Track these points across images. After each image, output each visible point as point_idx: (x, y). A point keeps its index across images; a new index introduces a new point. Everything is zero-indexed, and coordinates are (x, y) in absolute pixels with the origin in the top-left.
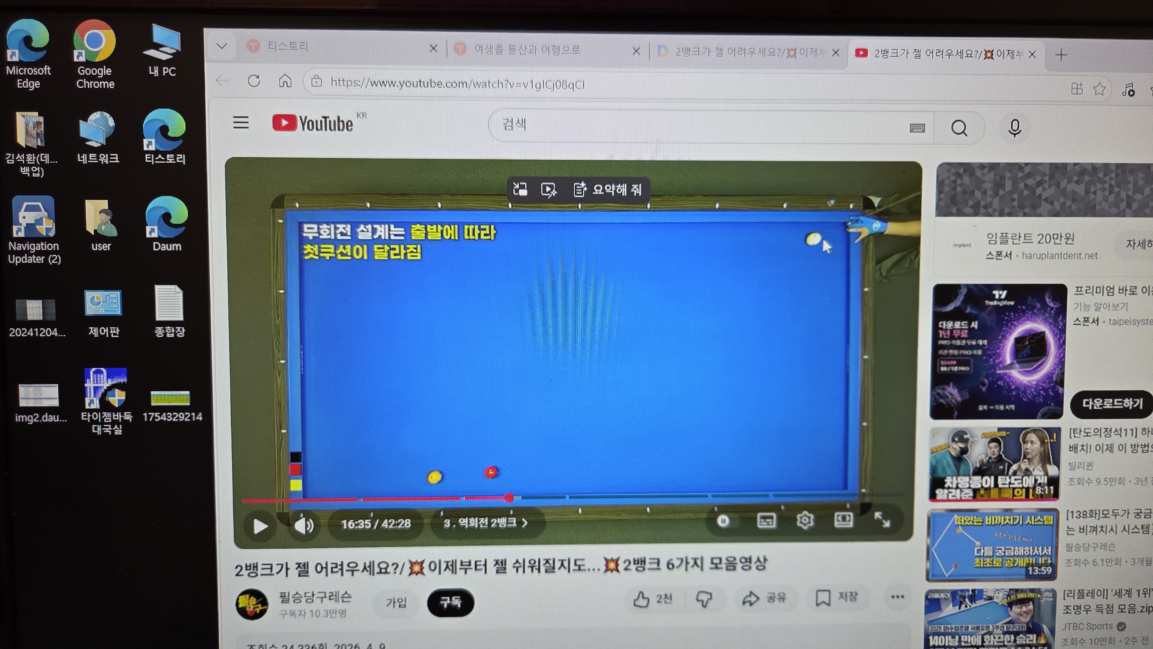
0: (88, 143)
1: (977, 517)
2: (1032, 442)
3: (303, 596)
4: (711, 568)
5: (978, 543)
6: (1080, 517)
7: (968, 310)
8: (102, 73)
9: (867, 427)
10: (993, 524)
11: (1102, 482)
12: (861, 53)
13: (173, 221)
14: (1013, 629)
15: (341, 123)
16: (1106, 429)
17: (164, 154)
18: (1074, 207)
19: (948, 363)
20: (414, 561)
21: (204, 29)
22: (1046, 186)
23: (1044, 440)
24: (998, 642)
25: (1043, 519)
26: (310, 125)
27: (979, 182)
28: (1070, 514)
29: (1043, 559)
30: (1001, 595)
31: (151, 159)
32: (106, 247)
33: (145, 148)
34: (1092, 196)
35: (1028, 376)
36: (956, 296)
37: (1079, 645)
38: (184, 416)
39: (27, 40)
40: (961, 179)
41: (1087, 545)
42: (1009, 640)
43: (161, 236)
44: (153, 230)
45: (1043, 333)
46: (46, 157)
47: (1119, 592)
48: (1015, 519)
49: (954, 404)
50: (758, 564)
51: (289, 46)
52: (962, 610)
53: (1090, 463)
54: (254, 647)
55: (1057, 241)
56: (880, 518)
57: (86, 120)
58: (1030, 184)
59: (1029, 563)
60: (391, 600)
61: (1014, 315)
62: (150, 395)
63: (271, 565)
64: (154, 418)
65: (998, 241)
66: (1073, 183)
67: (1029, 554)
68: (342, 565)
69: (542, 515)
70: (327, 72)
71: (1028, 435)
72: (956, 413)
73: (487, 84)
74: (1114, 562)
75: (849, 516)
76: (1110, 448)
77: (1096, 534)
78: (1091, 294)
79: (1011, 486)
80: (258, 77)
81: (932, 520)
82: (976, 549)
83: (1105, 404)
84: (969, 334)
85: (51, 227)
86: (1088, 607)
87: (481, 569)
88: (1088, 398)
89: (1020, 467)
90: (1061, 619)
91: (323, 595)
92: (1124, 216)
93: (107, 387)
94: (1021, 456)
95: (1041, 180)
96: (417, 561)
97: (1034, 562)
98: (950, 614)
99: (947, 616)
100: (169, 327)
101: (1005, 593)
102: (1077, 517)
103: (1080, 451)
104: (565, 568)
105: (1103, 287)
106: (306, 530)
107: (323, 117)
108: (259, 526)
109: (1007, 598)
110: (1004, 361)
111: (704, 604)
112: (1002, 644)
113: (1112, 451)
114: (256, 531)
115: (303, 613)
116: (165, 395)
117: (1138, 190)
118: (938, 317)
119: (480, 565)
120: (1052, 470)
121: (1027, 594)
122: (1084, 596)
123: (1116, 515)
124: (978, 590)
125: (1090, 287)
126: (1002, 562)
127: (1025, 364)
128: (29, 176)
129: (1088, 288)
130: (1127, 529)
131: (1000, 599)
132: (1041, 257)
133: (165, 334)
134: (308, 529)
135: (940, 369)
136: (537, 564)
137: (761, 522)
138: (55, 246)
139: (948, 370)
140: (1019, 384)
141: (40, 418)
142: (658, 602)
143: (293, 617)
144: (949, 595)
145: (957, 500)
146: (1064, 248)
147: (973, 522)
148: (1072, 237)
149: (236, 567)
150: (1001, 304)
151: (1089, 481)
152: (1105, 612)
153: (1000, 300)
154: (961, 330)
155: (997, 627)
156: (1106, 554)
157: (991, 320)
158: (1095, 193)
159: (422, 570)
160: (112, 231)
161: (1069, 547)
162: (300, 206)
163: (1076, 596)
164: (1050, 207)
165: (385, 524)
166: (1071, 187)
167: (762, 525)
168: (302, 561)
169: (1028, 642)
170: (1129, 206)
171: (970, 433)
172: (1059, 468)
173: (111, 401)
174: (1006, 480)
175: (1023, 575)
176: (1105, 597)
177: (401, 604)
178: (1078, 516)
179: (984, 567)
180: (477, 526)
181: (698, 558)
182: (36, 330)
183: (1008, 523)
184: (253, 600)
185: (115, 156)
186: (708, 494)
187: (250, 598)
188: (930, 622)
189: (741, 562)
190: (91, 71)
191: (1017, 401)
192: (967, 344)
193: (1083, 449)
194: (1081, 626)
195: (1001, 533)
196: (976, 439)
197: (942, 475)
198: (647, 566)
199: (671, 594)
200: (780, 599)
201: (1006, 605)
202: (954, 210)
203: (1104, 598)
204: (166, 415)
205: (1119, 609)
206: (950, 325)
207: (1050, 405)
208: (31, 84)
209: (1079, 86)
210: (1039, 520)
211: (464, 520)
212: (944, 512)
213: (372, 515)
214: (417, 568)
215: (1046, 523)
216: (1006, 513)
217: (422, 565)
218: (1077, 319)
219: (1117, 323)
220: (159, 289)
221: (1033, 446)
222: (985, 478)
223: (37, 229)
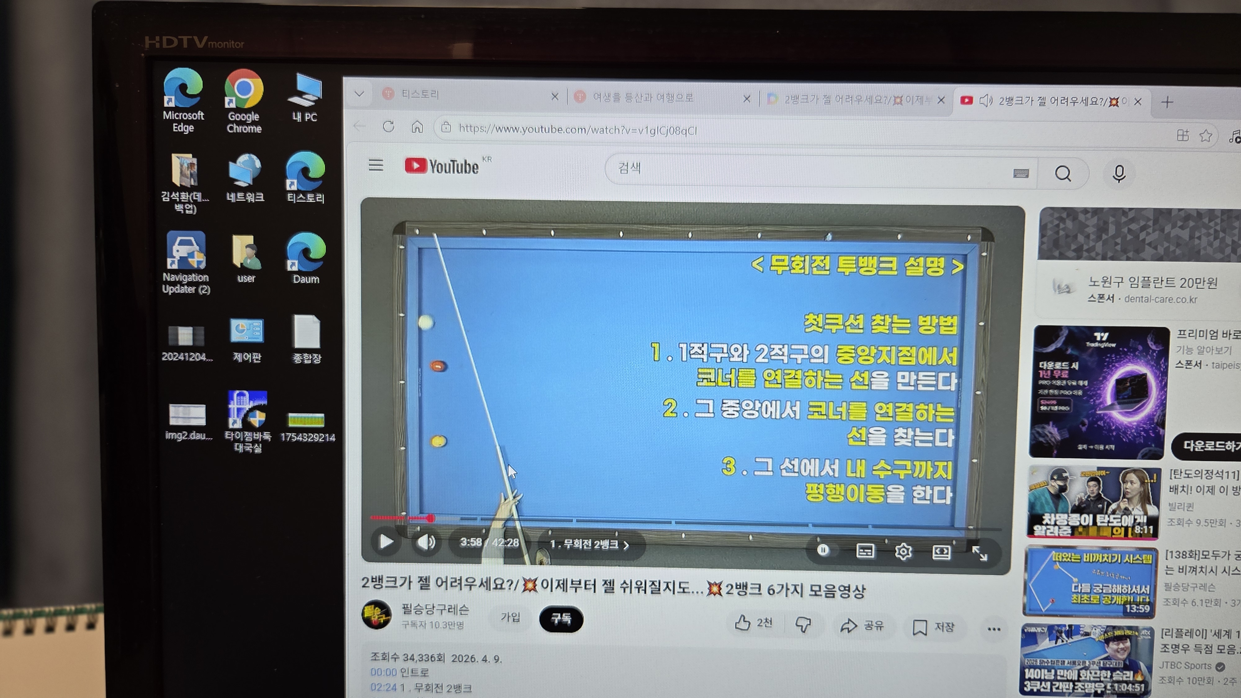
0: (236, 183)
1: (1075, 554)
2: (1132, 482)
3: (424, 608)
4: (810, 595)
5: (1075, 580)
6: (1180, 557)
7: (1069, 351)
8: (250, 120)
9: (978, 463)
10: (1091, 561)
11: (1203, 523)
12: (967, 100)
13: (312, 256)
14: (1109, 664)
15: (468, 166)
16: (1208, 471)
17: (305, 193)
18: (1178, 252)
19: (1048, 403)
20: (528, 579)
22: (1150, 230)
23: (1144, 480)
24: (1094, 677)
25: (1142, 558)
26: (439, 167)
27: (1082, 227)
28: (1169, 554)
29: (1142, 597)
30: (1098, 631)
31: (293, 198)
32: (251, 279)
33: (288, 188)
34: (1197, 241)
35: (1129, 417)
36: (1057, 337)
37: (1177, 683)
38: (318, 438)
39: (183, 87)
40: (1064, 223)
41: (1187, 585)
43: (301, 269)
44: (293, 264)
45: (1145, 375)
46: (198, 195)
47: (1218, 633)
48: (1113, 557)
49: (1053, 442)
50: (857, 592)
51: (421, 93)
52: (1058, 644)
53: (1190, 504)
54: (377, 654)
57: (235, 162)
58: (1133, 229)
59: (1127, 600)
60: (505, 614)
61: (1115, 357)
63: (395, 578)
64: (291, 438)
66: (1177, 228)
67: (1127, 593)
68: (460, 580)
69: (643, 538)
70: (455, 119)
71: (1128, 475)
72: (1055, 452)
73: (605, 130)
74: (1213, 603)
75: (947, 549)
76: (1211, 490)
77: (1196, 574)
78: (1194, 338)
79: (1110, 524)
80: (392, 123)
81: (1030, 556)
82: (1073, 585)
83: (1207, 445)
84: (1069, 374)
85: (201, 259)
86: (1187, 646)
87: (591, 588)
88: (1190, 440)
89: (1119, 506)
90: (1159, 657)
91: (442, 608)
92: (1229, 261)
93: (249, 409)
94: (1120, 495)
95: (1145, 225)
96: (530, 579)
97: (1132, 600)
98: (1046, 648)
99: (1043, 650)
100: (306, 354)
101: (1102, 630)
102: (1176, 557)
103: (1181, 492)
104: (670, 590)
105: (1207, 331)
106: (429, 547)
107: (451, 161)
108: (385, 541)
109: (1104, 635)
110: (1105, 401)
111: (803, 630)
112: (1098, 679)
113: (1213, 493)
114: (382, 546)
115: (423, 624)
116: (301, 417)
118: (1038, 357)
119: (590, 585)
120: (1152, 510)
121: (1124, 632)
122: (1182, 636)
123: (1216, 557)
124: (1075, 625)
125: (1193, 331)
126: (1100, 599)
127: (1126, 405)
128: (183, 212)
129: (1191, 332)
130: (1227, 570)
131: (1097, 635)
133: (303, 360)
134: (430, 545)
135: (1040, 408)
136: (643, 585)
137: (860, 552)
138: (205, 278)
139: (1048, 409)
140: (1120, 424)
141: (188, 436)
142: (759, 625)
143: (414, 628)
144: (1046, 629)
145: (1055, 537)
147: (1071, 559)
149: (363, 579)
150: (1103, 346)
151: (1189, 522)
152: (1203, 652)
153: (1101, 342)
154: (1061, 370)
155: (1094, 663)
156: (1206, 595)
157: (1091, 362)
158: (1199, 238)
159: (535, 587)
160: (255, 264)
161: (1168, 587)
162: (419, 233)
163: (1174, 635)
164: (1155, 251)
166: (1176, 232)
167: (860, 555)
168: (424, 575)
169: (1125, 679)
170: (1234, 251)
171: (1069, 472)
172: (1158, 507)
173: (252, 422)
175: (1119, 612)
176: (1204, 637)
177: (515, 618)
178: (1178, 557)
179: (1081, 603)
181: (798, 585)
182: (187, 354)
183: (1106, 561)
184: (378, 611)
185: (261, 196)
186: (809, 523)
187: (375, 608)
188: (1026, 656)
189: (840, 590)
190: (240, 117)
191: (1117, 441)
192: (1067, 384)
193: (1183, 490)
194: (1179, 664)
195: (1099, 571)
196: (1075, 477)
197: (1040, 512)
198: (749, 591)
199: (771, 619)
200: (877, 627)
201: (1103, 641)
202: (1057, 253)
203: (1202, 638)
204: (302, 435)
205: (1218, 649)
206: (1050, 365)
207: (1150, 446)
208: (186, 128)
209: (1185, 133)
210: (1138, 559)
212: (1041, 548)
214: (530, 585)
215: (1144, 562)
216: (1104, 551)
217: (535, 582)
218: (1180, 362)
219: (1219, 366)
220: (298, 318)
221: (1133, 485)
222: (1084, 516)
223: (188, 262)
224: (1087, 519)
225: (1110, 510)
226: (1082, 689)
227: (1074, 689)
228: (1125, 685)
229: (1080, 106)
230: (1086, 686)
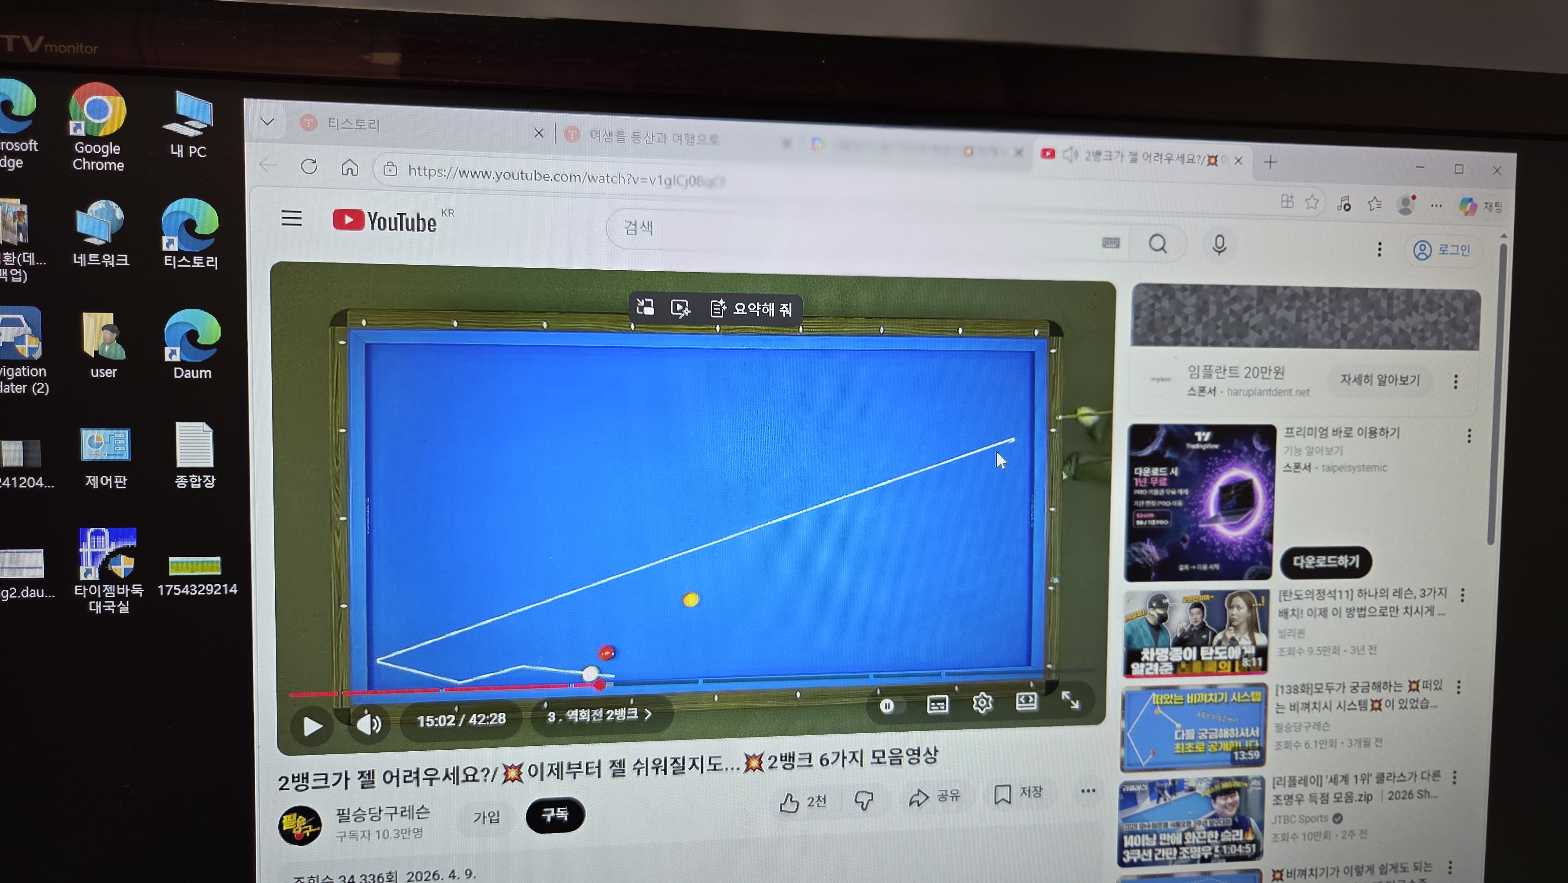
0: (87, 240)
1: (1179, 696)
2: (1238, 607)
3: (367, 812)
4: (872, 763)
5: (1178, 726)
6: (1291, 692)
7: (1168, 455)
8: (108, 151)
9: (1054, 591)
10: (1195, 702)
11: (1315, 651)
12: (1048, 154)
13: (200, 341)
14: (1216, 823)
15: (421, 222)
16: (1319, 591)
17: (190, 255)
18: (1284, 337)
19: (1145, 516)
20: (510, 765)
21: (245, 100)
22: (1254, 311)
23: (1251, 604)
24: (1200, 840)
25: (1250, 695)
26: (381, 223)
27: (1180, 306)
28: (1280, 689)
29: (1251, 742)
30: (1204, 785)
31: (172, 262)
32: (110, 373)
33: (165, 248)
34: (1304, 324)
35: (1233, 530)
36: (1154, 437)
37: (1291, 841)
38: (212, 588)
39: (7, 106)
40: (1160, 303)
41: (1298, 725)
42: (1212, 837)
43: (184, 359)
44: (173, 352)
45: (1251, 481)
46: (30, 257)
47: (1334, 780)
48: (1219, 696)
49: (1151, 563)
50: (928, 756)
51: (355, 124)
53: (1301, 630)
54: (301, 880)
55: (1266, 376)
56: (1068, 698)
57: (85, 211)
58: (1236, 310)
59: (1235, 747)
60: (480, 814)
61: (1219, 460)
62: (167, 562)
63: (326, 775)
64: (173, 591)
65: (1201, 374)
66: (1283, 309)
67: (1235, 737)
68: (417, 772)
69: (669, 703)
70: (404, 158)
71: (1235, 599)
72: (1154, 575)
73: (605, 178)
74: (1328, 745)
75: (1033, 697)
76: (1324, 612)
77: (1309, 711)
78: (1302, 437)
79: (1216, 658)
80: (315, 162)
81: (1128, 700)
82: (1176, 732)
83: (1318, 561)
84: (1168, 482)
85: (37, 346)
86: (1301, 796)
87: (594, 772)
88: (1299, 555)
89: (1225, 637)
90: (1271, 811)
91: (393, 811)
92: (1339, 347)
93: (110, 553)
94: (1226, 623)
95: (1248, 306)
96: (513, 765)
97: (1240, 746)
99: (1144, 812)
100: (194, 476)
101: (1208, 783)
103: (1291, 616)
104: (698, 768)
105: (1316, 428)
106: (372, 730)
107: (398, 214)
108: (311, 726)
109: (1211, 789)
110: (1208, 513)
111: (864, 807)
112: (1205, 842)
113: (1325, 616)
114: (307, 733)
115: (366, 834)
116: (187, 562)
117: (1354, 318)
118: (1134, 462)
119: (593, 768)
120: (1260, 639)
121: (1233, 784)
122: (1295, 784)
123: (1330, 690)
124: (1178, 780)
125: (1301, 428)
126: (1205, 746)
127: (1230, 517)
128: (6, 281)
129: (1300, 430)
130: (1342, 705)
131: (1203, 789)
132: (1249, 393)
133: (189, 484)
134: (374, 728)
135: (1135, 523)
136: (663, 764)
137: (931, 706)
138: (41, 372)
139: (1145, 524)
140: (1224, 540)
141: (18, 594)
142: (809, 806)
143: (355, 840)
144: (1146, 787)
145: (1155, 676)
146: (1273, 383)
147: (1173, 701)
148: (1281, 370)
149: (280, 780)
150: (1204, 447)
151: (1301, 651)
152: (1319, 801)
153: (1203, 443)
154: (1159, 477)
155: (1200, 823)
156: (1320, 735)
157: (1193, 466)
158: (1307, 320)
159: (519, 776)
160: (118, 353)
161: (1279, 728)
162: (367, 324)
163: (1287, 784)
164: (1258, 336)
165: (473, 720)
166: (1281, 313)
167: (932, 710)
168: (366, 769)
169: (1234, 839)
170: (1344, 336)
171: (1169, 598)
172: (1267, 636)
173: (114, 571)
174: (1209, 651)
175: (1226, 761)
176: (1319, 784)
177: (493, 819)
178: (1289, 692)
179: (1185, 753)
180: (589, 720)
181: (857, 752)
182: (15, 479)
183: (1211, 702)
184: (302, 820)
185: (124, 258)
186: (870, 674)
187: (297, 818)
188: (1125, 820)
189: (908, 755)
190: (93, 149)
191: (1222, 559)
192: (1166, 494)
193: (1293, 614)
194: (1293, 818)
195: (1204, 714)
197: (1138, 647)
198: (796, 763)
199: (825, 796)
200: (953, 797)
201: (1210, 796)
202: (1152, 339)
203: (1317, 785)
204: (189, 587)
205: (1335, 797)
206: (1147, 471)
207: (1257, 564)
208: (11, 163)
209: (1290, 199)
210: (1246, 697)
211: (573, 712)
212: (1140, 690)
213: (456, 709)
214: (513, 773)
215: (1253, 700)
216: (1209, 690)
217: (519, 770)
218: (1288, 466)
219: (1330, 469)
220: (181, 428)
221: (1239, 611)
222: (1188, 649)
223: (16, 349)
224: (1190, 653)
225: (1215, 641)
226: (1187, 855)
227: (1178, 855)
228: (1234, 846)
229: (1176, 163)
230: (1192, 851)
